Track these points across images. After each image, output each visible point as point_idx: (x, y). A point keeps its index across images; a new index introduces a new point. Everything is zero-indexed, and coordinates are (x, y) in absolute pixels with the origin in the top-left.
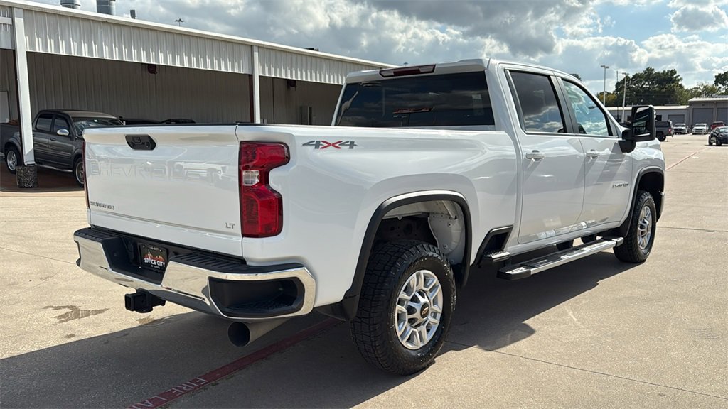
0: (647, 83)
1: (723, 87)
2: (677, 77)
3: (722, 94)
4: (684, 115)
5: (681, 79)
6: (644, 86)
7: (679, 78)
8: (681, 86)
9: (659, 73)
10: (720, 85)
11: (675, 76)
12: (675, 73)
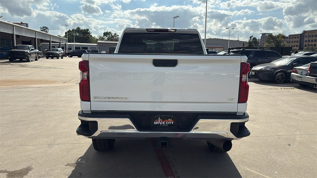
0: (78, 33)
1: (106, 37)
2: (89, 32)
3: (106, 40)
4: (96, 48)
5: (91, 33)
6: (77, 35)
7: (90, 32)
8: (91, 36)
9: (82, 30)
10: (105, 37)
11: (89, 31)
12: (89, 30)
